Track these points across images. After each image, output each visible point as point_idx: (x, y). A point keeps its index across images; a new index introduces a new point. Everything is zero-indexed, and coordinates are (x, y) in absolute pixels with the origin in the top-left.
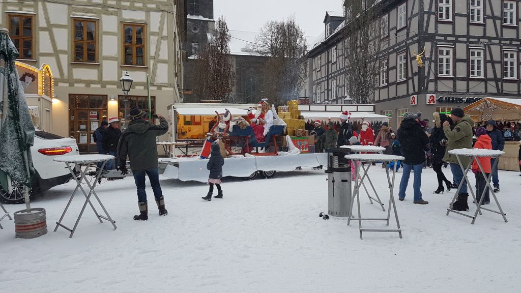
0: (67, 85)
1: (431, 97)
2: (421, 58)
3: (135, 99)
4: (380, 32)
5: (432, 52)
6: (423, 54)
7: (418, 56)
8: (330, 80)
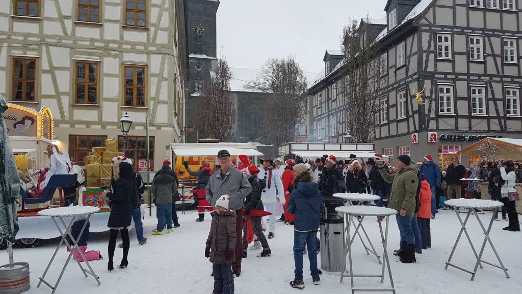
0: (68, 126)
1: (432, 135)
2: (422, 96)
3: (135, 139)
4: (379, 71)
5: (432, 90)
6: (423, 92)
7: (418, 95)
8: (331, 117)
